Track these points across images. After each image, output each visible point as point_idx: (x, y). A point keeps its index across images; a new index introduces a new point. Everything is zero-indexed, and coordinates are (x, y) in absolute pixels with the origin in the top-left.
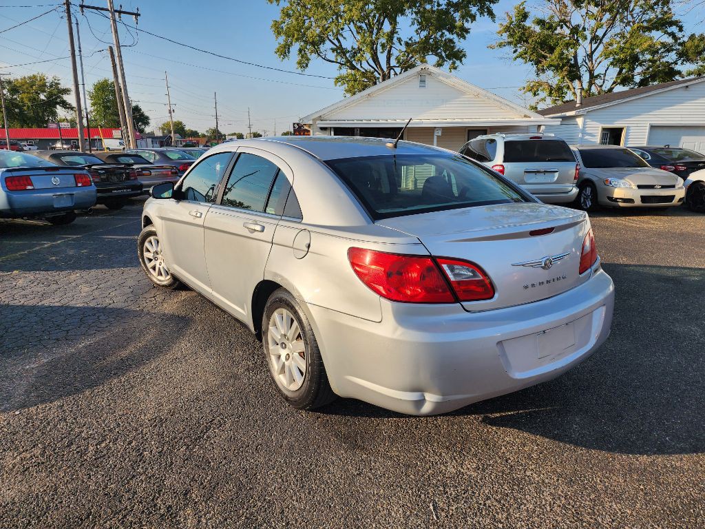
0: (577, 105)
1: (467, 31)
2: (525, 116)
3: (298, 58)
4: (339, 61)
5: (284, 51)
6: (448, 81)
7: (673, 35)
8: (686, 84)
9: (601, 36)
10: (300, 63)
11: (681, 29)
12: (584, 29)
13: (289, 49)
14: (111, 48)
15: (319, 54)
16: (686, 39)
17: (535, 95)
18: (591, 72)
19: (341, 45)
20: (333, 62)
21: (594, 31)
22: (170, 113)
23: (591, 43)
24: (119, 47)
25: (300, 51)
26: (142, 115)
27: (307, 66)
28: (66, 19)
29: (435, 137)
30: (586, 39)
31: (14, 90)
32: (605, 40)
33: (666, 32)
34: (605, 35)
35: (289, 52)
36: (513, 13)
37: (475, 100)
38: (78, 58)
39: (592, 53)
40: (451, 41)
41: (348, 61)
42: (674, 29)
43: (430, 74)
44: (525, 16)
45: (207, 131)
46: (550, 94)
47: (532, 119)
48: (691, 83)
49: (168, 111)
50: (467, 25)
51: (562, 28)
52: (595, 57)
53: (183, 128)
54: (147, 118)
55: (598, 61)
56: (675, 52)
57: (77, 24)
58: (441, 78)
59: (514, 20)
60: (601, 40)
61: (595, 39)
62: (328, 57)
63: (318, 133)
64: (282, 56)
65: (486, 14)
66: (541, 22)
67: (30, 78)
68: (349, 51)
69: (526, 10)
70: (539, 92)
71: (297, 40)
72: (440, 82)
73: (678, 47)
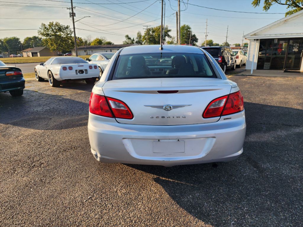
3: (264, 5)
4: (288, 4)
5: (257, 2)
10: (265, 7)
14: (177, 12)
15: (276, 2)
20: (284, 4)
22: (206, 36)
24: (180, 11)
26: (196, 38)
27: (269, 8)
28: (161, 3)
31: (153, 32)
38: (163, 19)
41: (294, 3)
45: (223, 44)
49: (205, 36)
53: (212, 43)
54: (197, 39)
57: (165, 4)
62: (282, 3)
64: (255, 5)
67: (159, 27)
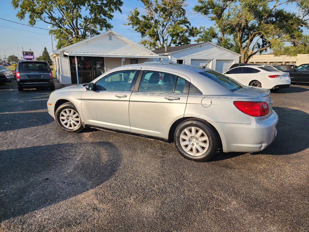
0: (166, 51)
1: (112, 16)
2: (151, 54)
3: (29, 20)
4: (52, 23)
5: (22, 16)
6: (121, 38)
7: (188, 27)
8: (200, 45)
10: (30, 22)
11: (190, 25)
12: (159, 21)
13: (24, 15)
15: (41, 19)
16: (191, 28)
17: (145, 45)
18: (163, 38)
19: (52, 15)
20: (49, 23)
21: (163, 23)
23: (162, 27)
25: (31, 16)
27: (34, 24)
29: (122, 62)
30: (161, 25)
32: (167, 27)
33: (185, 25)
34: (166, 24)
35: (24, 16)
36: (133, 12)
39: (163, 31)
40: (105, 20)
41: (57, 24)
42: (188, 24)
44: (138, 14)
46: (151, 46)
48: (202, 45)
50: (112, 14)
51: (151, 20)
52: (164, 32)
55: (165, 34)
56: (188, 33)
58: (118, 37)
59: (134, 14)
61: (163, 26)
62: (46, 21)
63: (62, 58)
64: (20, 18)
65: (118, 10)
66: (144, 17)
68: (57, 19)
69: (138, 11)
70: (146, 44)
71: (29, 11)
73: (189, 31)
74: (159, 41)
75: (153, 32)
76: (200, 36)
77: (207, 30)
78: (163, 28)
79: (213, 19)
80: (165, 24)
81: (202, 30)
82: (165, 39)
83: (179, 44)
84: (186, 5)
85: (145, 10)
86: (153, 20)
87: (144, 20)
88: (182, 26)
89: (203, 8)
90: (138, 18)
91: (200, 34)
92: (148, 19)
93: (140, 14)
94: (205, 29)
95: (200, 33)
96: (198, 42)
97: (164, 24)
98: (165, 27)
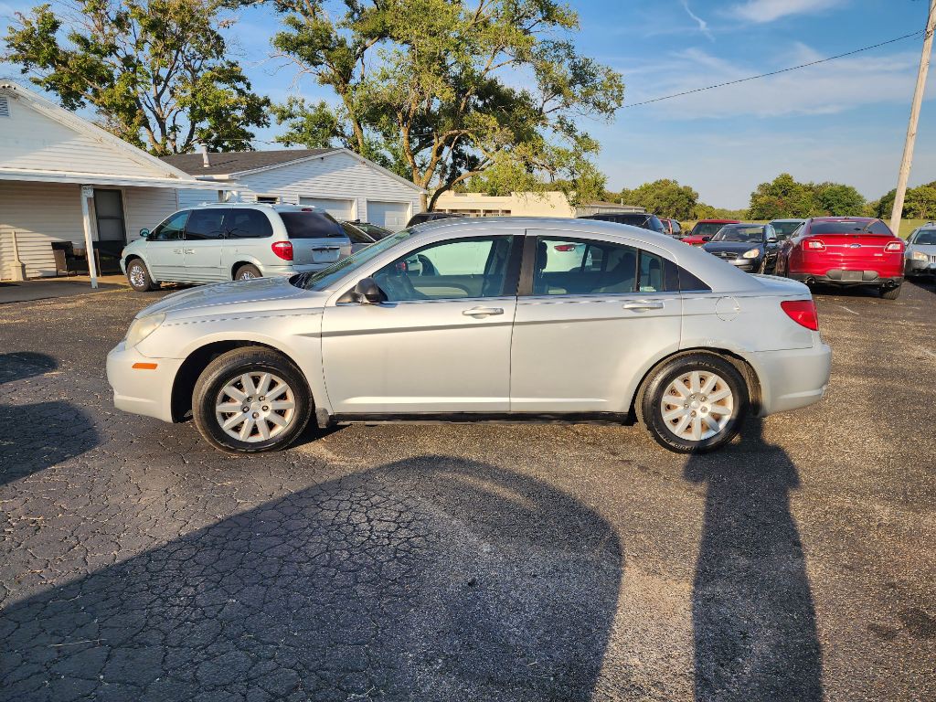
0: (206, 166)
2: (172, 176)
7: (241, 92)
8: (322, 155)
9: (164, 77)
12: (139, 62)
18: (161, 122)
21: (155, 69)
23: (154, 82)
32: (171, 84)
33: (235, 88)
36: (34, 19)
37: (98, 145)
42: (241, 85)
43: (16, 96)
44: (55, 26)
47: (180, 179)
48: (326, 154)
51: (110, 55)
58: (36, 106)
59: (36, 26)
60: (166, 82)
61: (157, 80)
66: (82, 41)
69: (56, 18)
72: (35, 111)
74: (148, 128)
75: (126, 98)
76: (294, 127)
77: (312, 112)
78: (160, 88)
79: (325, 81)
80: (163, 73)
81: (296, 109)
82: (169, 123)
83: (216, 146)
84: (227, 22)
85: (81, 17)
86: (118, 56)
87: (81, 53)
88: (221, 86)
89: (303, 43)
90: (52, 42)
91: (293, 121)
92: (97, 51)
93: (61, 27)
94: (306, 106)
95: (291, 116)
96: (288, 143)
97: (160, 73)
98: (166, 85)
